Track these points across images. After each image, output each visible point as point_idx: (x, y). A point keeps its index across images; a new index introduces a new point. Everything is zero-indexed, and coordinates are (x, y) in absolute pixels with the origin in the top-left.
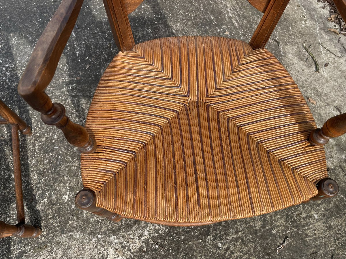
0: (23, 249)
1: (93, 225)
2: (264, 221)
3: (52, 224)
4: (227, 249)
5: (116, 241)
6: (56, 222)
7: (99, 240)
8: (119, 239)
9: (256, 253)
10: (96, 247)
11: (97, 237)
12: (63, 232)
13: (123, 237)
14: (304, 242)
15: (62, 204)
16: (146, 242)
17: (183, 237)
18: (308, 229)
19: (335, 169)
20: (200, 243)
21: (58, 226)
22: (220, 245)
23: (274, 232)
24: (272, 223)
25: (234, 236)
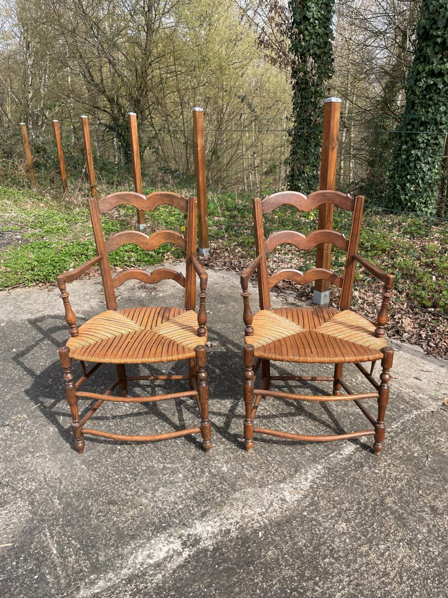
0: (203, 509)
1: (259, 481)
2: (403, 450)
3: (222, 488)
4: (385, 472)
5: (286, 486)
6: (225, 486)
7: (271, 489)
8: (288, 485)
9: (410, 470)
10: (271, 494)
11: (268, 487)
12: (235, 491)
13: (291, 482)
14: (444, 456)
15: (224, 473)
16: (313, 481)
17: (343, 473)
18: (442, 448)
19: (438, 412)
20: (360, 473)
21: (228, 488)
22: (377, 471)
23: (416, 455)
24: (410, 451)
25: (385, 463)
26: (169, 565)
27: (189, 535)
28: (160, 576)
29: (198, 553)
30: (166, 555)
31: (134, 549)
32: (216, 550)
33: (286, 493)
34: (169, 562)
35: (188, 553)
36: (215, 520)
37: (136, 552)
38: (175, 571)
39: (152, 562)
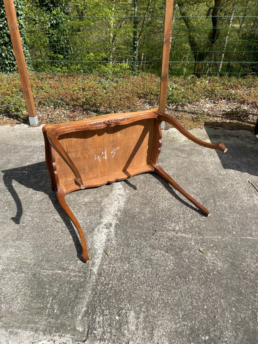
26: (112, 237)
27: (104, 225)
28: (113, 242)
29: (116, 227)
30: (106, 236)
31: (91, 244)
32: (120, 221)
33: (119, 192)
34: (110, 236)
35: (112, 229)
36: (107, 215)
37: (94, 244)
38: (117, 237)
39: (104, 241)
